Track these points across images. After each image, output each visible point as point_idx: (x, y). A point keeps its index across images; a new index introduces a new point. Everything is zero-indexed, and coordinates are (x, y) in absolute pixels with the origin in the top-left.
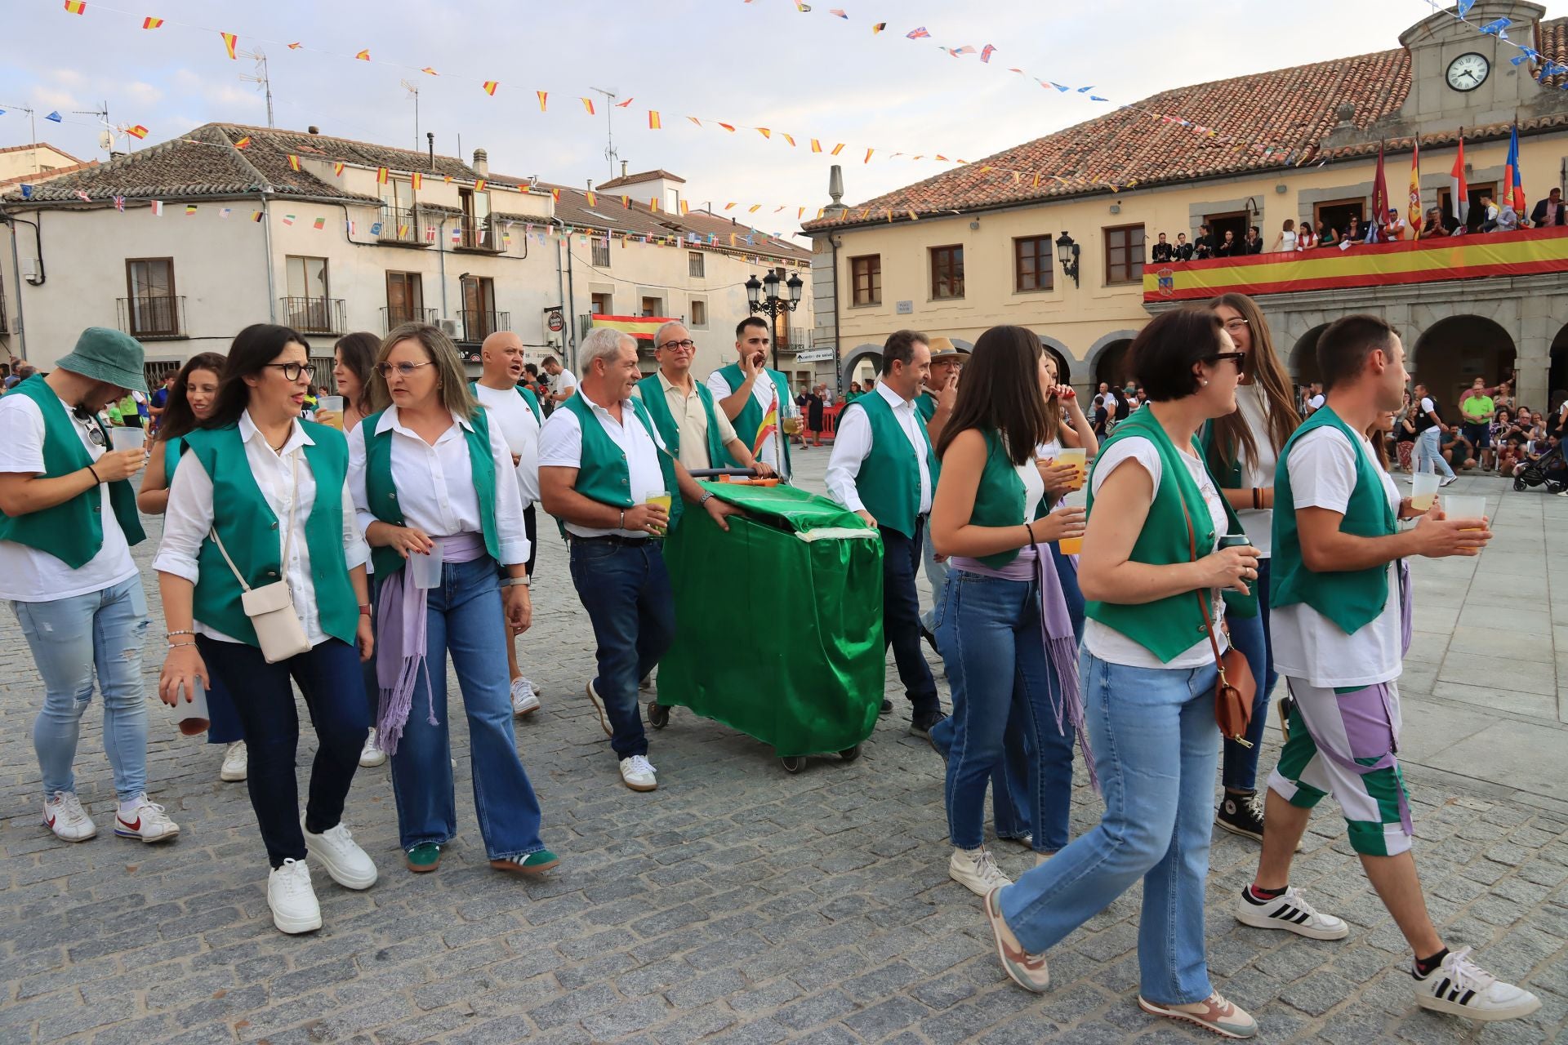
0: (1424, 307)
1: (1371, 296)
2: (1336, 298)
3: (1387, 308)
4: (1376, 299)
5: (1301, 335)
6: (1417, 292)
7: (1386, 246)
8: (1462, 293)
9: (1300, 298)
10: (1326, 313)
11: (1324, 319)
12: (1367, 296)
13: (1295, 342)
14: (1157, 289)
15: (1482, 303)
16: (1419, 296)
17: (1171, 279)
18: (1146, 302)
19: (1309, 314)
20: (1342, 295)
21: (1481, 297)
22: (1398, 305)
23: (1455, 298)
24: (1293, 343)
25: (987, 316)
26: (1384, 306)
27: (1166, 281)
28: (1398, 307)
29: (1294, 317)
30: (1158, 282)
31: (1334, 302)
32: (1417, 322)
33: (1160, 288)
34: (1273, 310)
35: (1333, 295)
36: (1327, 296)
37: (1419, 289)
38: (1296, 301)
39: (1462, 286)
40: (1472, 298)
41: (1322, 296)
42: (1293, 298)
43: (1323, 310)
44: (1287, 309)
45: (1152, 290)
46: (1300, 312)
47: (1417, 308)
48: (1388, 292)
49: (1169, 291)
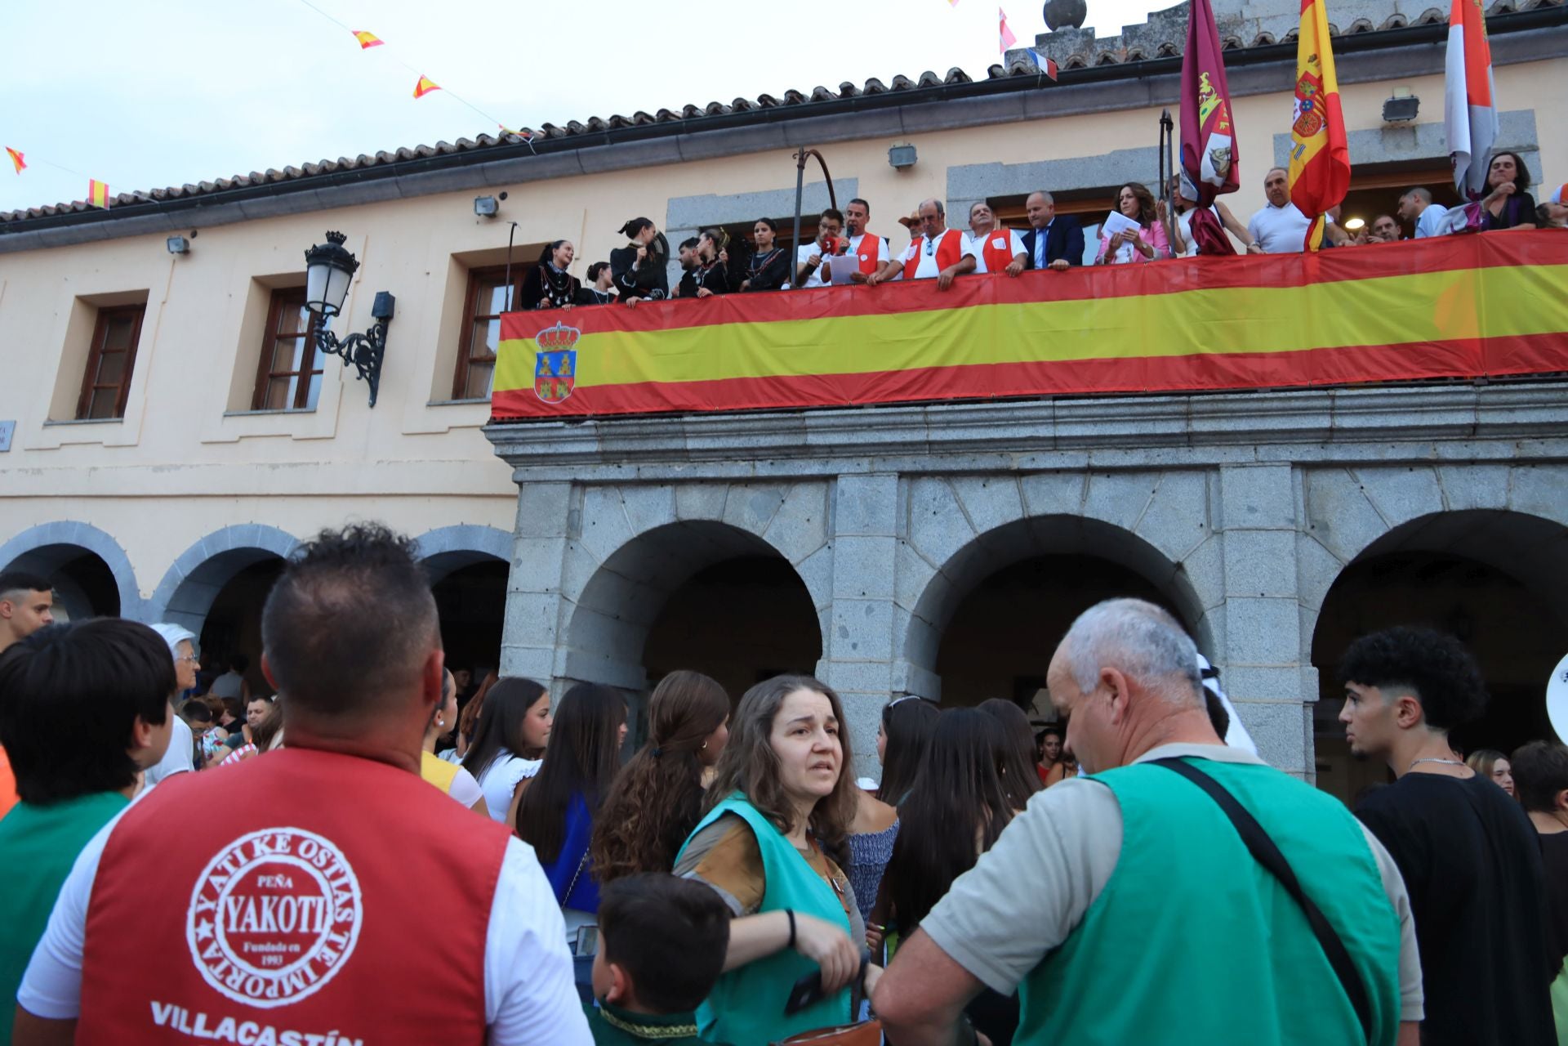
0: (1343, 476)
1: (1176, 427)
2: (1063, 431)
3: (1226, 474)
4: (1190, 440)
5: (951, 551)
6: (1324, 422)
7: (1222, 267)
8: (1473, 432)
9: (948, 425)
10: (1029, 483)
11: (1024, 504)
12: (1161, 428)
13: (930, 573)
14: (529, 383)
15: (1535, 472)
16: (1329, 436)
17: (572, 355)
18: (493, 421)
19: (977, 483)
20: (1082, 420)
21: (1536, 449)
22: (1261, 464)
23: (1449, 451)
24: (921, 578)
25: (158, 469)
26: (1215, 468)
27: (555, 365)
28: (1258, 472)
29: (929, 490)
30: (534, 363)
31: (1056, 443)
32: (1325, 527)
33: (539, 380)
34: (865, 465)
35: (1055, 421)
36: (1033, 422)
37: (1332, 412)
38: (937, 435)
39: (1476, 407)
40: (1503, 450)
41: (1017, 422)
42: (927, 425)
43: (1021, 473)
44: (908, 464)
45: (514, 387)
46: (949, 475)
47: (1324, 481)
48: (1233, 415)
49: (561, 390)
